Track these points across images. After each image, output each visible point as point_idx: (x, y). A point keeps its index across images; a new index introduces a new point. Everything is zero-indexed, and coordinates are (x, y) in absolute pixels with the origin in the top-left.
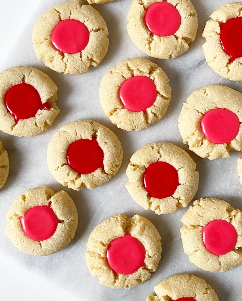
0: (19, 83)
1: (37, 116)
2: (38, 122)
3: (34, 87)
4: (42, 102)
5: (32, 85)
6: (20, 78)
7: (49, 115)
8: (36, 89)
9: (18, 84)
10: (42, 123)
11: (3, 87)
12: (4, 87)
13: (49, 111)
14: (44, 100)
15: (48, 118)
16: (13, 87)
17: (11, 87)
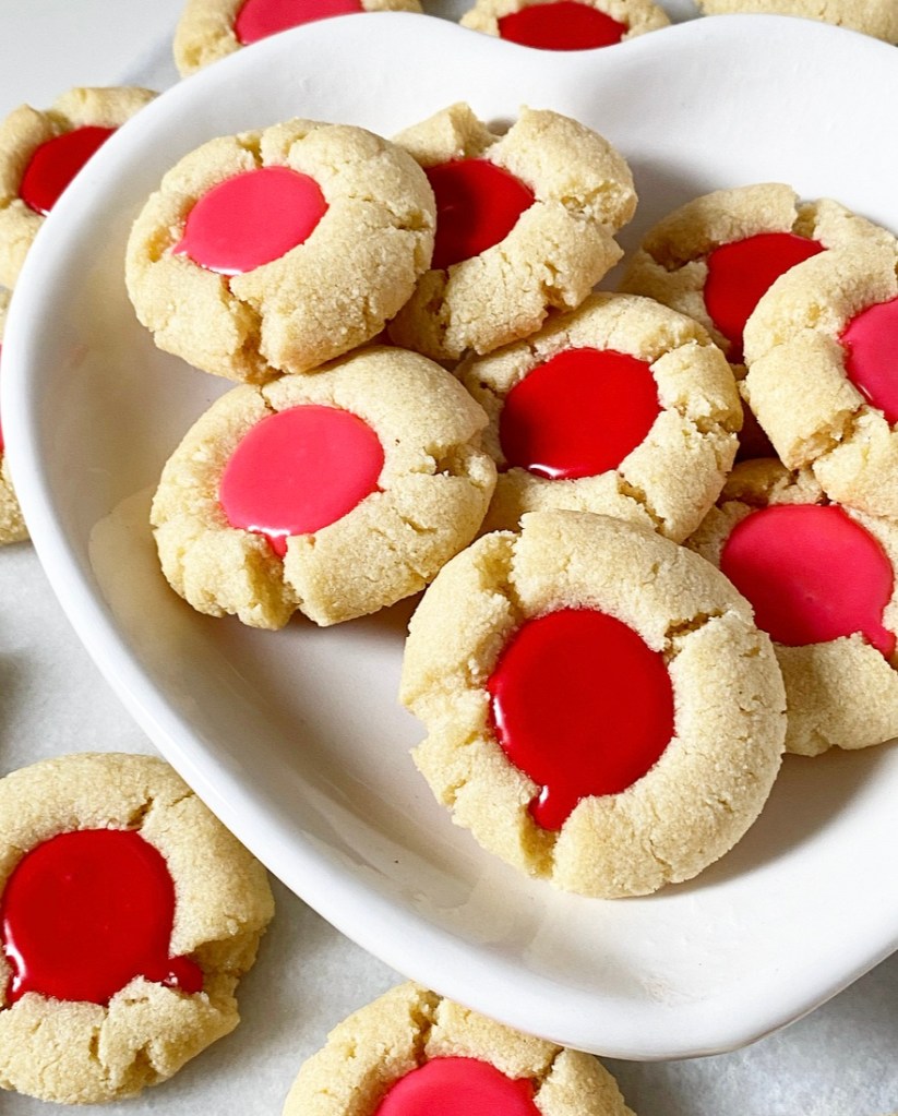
0: (111, 827)
1: (117, 1002)
2: (108, 1032)
3: (169, 866)
4: (172, 945)
5: (164, 853)
6: (125, 803)
7: (177, 1021)
8: (175, 876)
9: (105, 830)
10: (125, 1047)
11: (34, 815)
12: (39, 818)
13: (184, 1003)
14: (181, 942)
15: (163, 1032)
16: (76, 833)
17: (66, 831)
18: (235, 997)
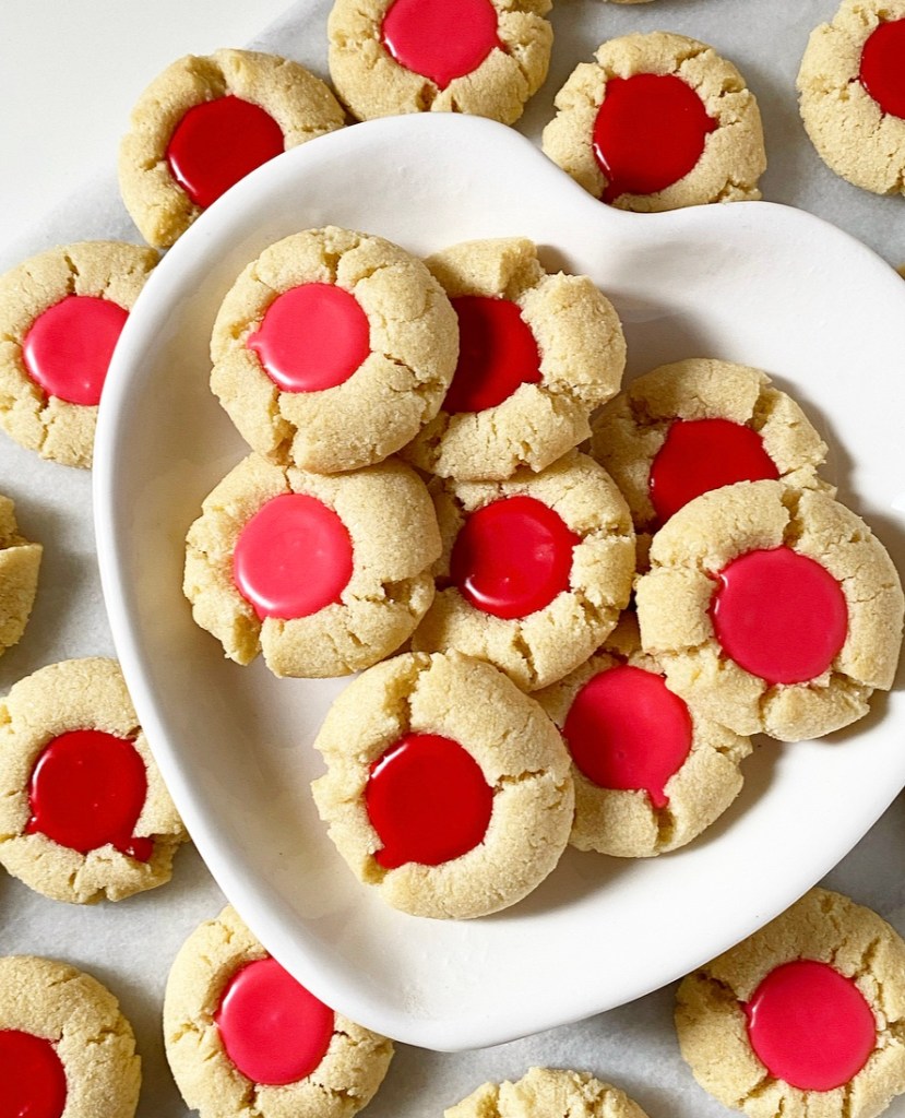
0: (116, 735)
1: (93, 855)
2: (83, 875)
3: (147, 773)
4: (136, 830)
5: (146, 763)
6: (127, 723)
7: (127, 880)
8: (150, 782)
9: (111, 735)
10: (91, 886)
11: (66, 715)
12: (69, 717)
13: (133, 872)
14: (142, 829)
15: (117, 883)
16: (92, 731)
17: (85, 729)
18: (172, 861)
